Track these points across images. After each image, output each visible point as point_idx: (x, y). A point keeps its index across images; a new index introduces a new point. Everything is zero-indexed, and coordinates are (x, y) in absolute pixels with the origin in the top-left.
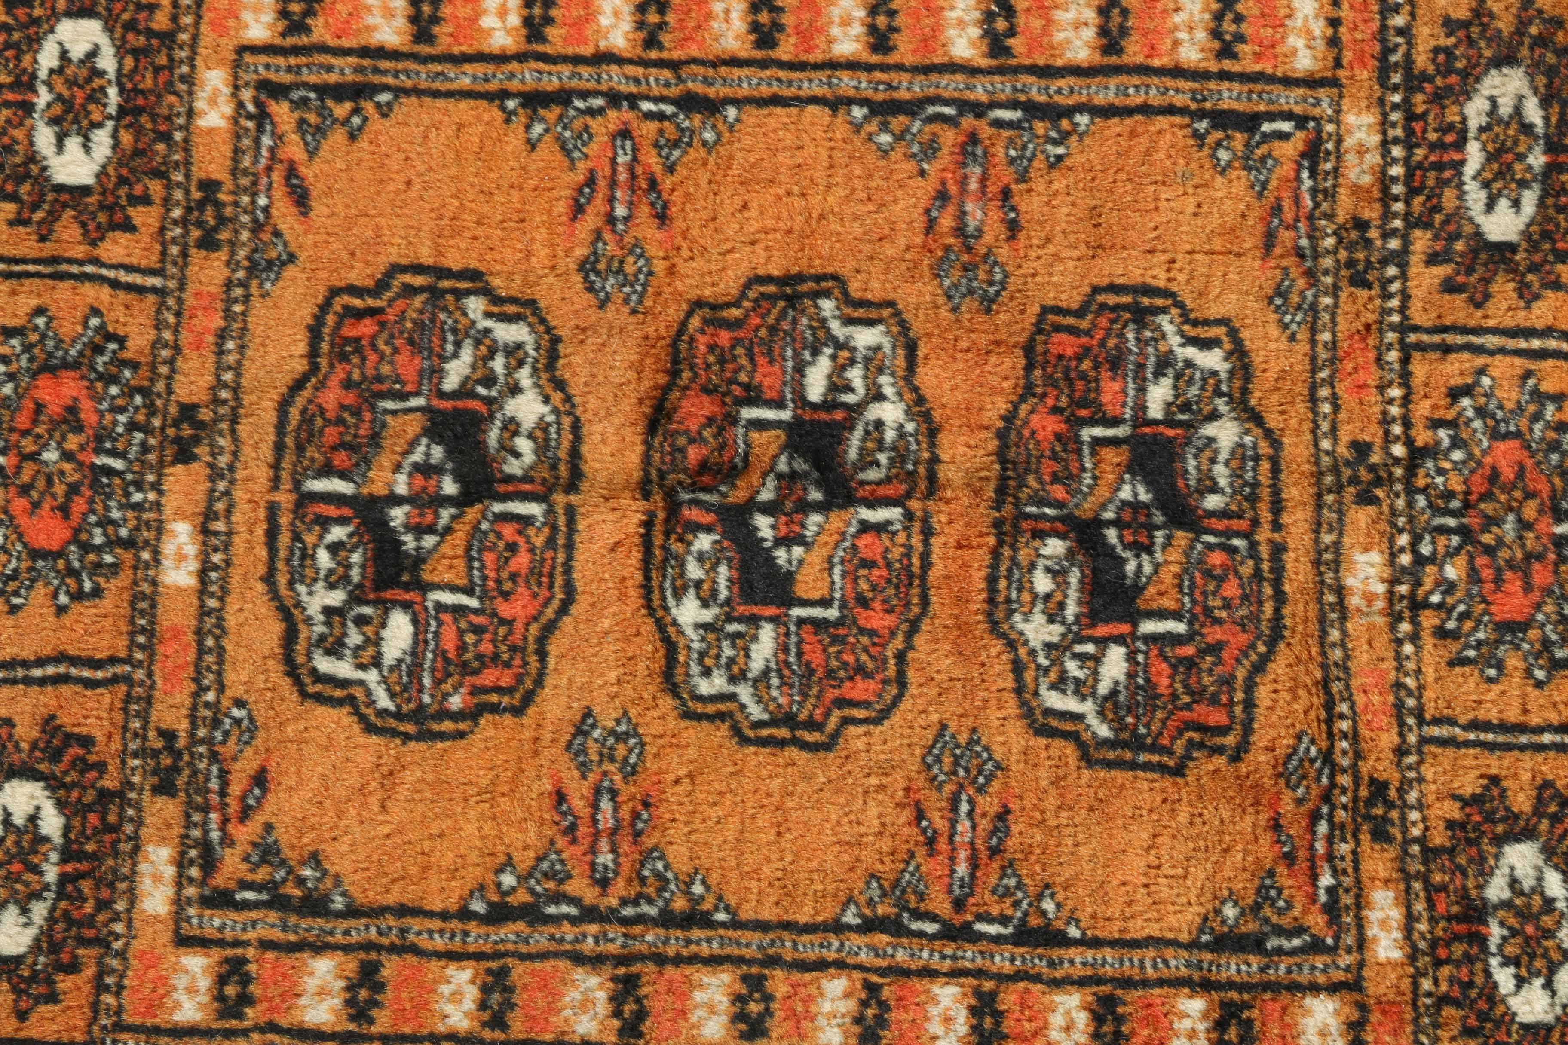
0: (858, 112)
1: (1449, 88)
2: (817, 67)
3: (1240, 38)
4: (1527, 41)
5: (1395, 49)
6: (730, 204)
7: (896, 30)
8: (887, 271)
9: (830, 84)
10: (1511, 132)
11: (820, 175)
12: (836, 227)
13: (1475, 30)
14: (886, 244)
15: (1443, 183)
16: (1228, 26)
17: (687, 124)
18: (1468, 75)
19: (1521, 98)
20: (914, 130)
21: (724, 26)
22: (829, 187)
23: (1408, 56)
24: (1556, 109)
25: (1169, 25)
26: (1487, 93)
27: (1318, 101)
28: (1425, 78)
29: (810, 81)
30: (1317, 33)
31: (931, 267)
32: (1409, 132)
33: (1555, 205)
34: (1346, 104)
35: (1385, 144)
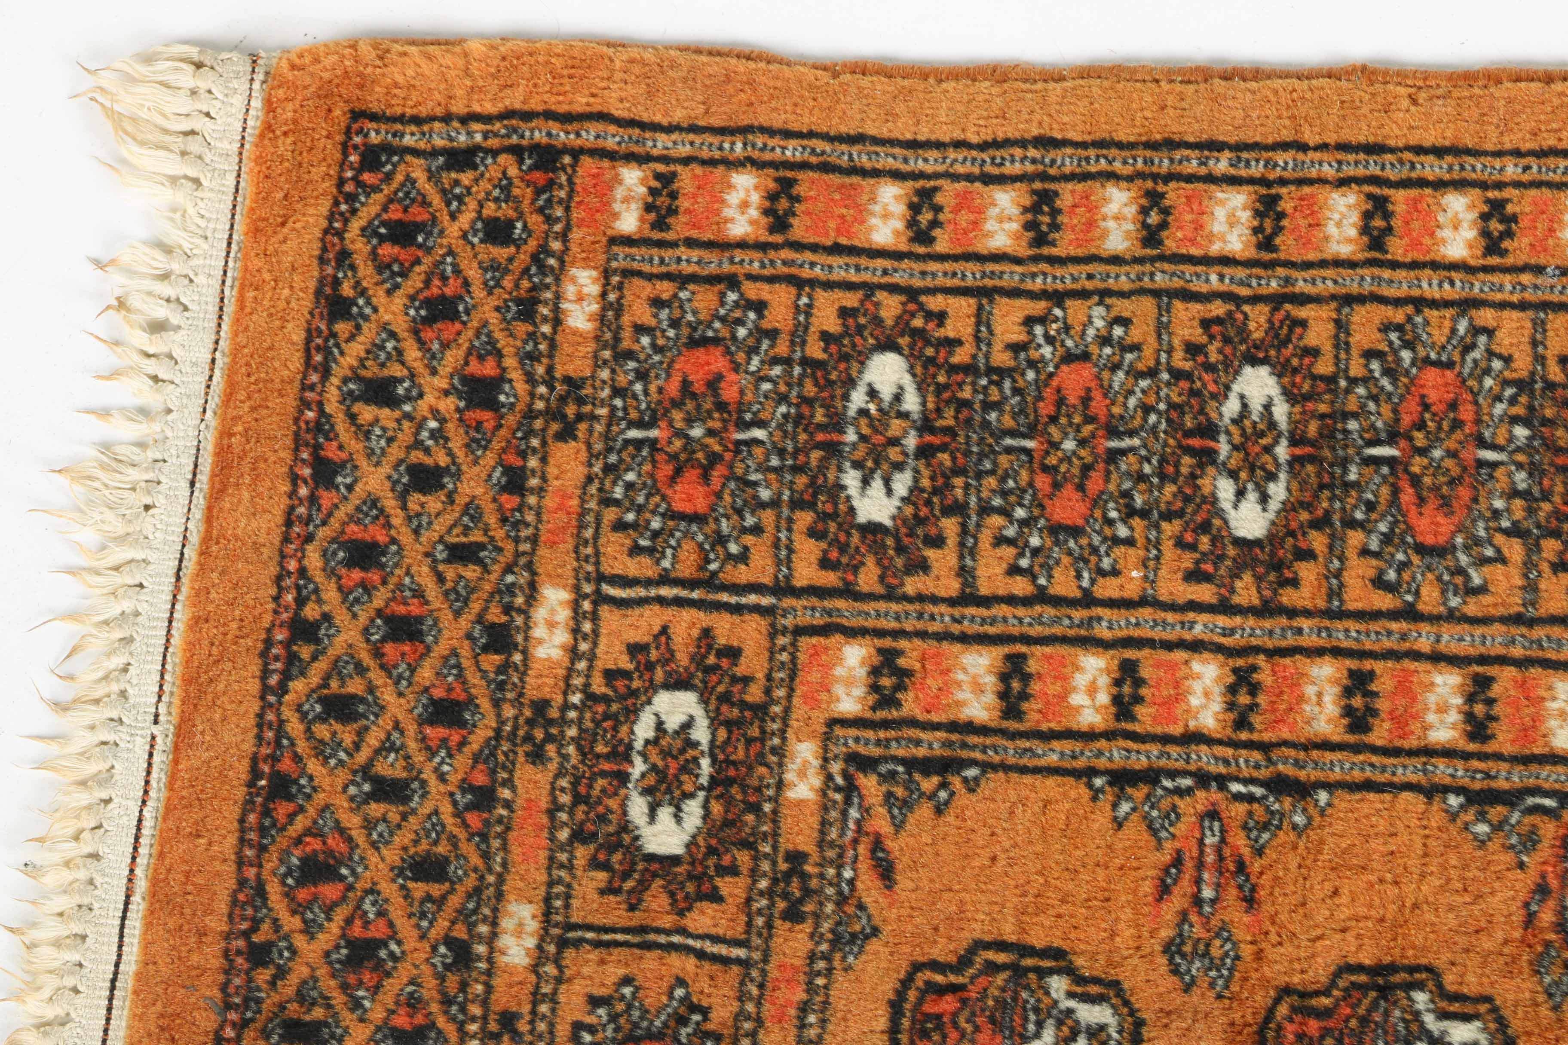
0: (1454, 801)
2: (1412, 753)
6: (1320, 890)
7: (1495, 719)
8: (1484, 964)
9: (1425, 771)
11: (1414, 863)
12: (1430, 917)
14: (1483, 937)
17: (1277, 806)
20: (1513, 821)
21: (1317, 709)
22: (1423, 876)
29: (1405, 767)
31: (1531, 963)
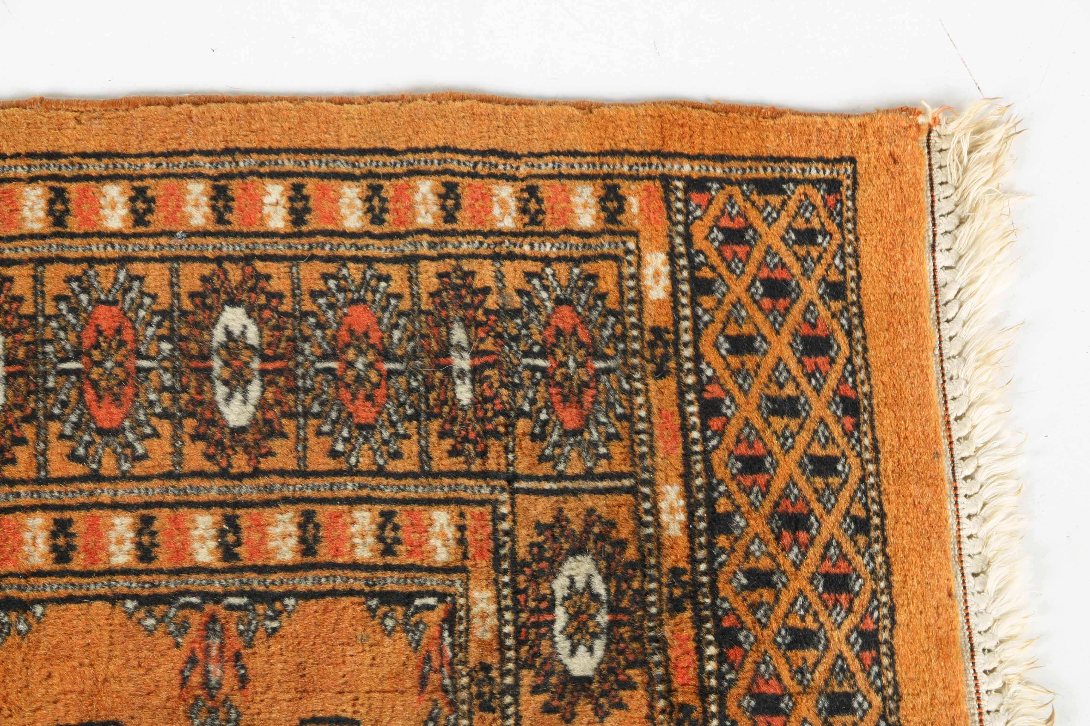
1: (542, 571)
3: (398, 541)
4: (592, 537)
5: (503, 545)
10: (585, 600)
13: (557, 531)
15: (540, 637)
16: (389, 533)
18: (554, 561)
19: (590, 576)
23: (513, 550)
24: (613, 583)
25: (348, 533)
26: (567, 573)
27: (453, 582)
28: (525, 564)
30: (450, 536)
32: (516, 602)
33: (617, 650)
34: (472, 584)
35: (500, 611)
